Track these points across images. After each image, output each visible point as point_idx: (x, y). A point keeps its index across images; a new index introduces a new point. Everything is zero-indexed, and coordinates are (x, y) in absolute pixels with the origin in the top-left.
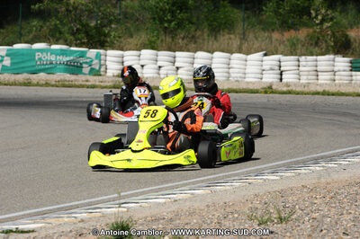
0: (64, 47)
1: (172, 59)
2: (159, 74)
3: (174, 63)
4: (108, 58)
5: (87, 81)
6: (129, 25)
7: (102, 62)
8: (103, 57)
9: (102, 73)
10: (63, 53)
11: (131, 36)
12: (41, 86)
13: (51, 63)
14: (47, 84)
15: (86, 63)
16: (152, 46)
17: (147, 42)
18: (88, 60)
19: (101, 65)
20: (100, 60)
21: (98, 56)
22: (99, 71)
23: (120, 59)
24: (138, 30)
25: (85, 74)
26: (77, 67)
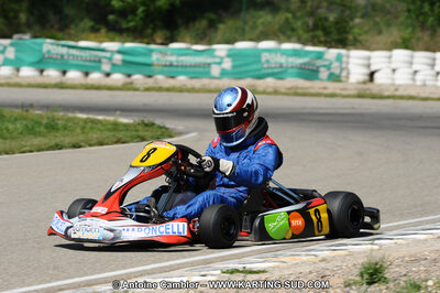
0: (297, 46)
1: (430, 62)
2: (414, 80)
3: (433, 66)
4: (351, 60)
5: (325, 88)
6: (378, 19)
7: (344, 65)
8: (344, 59)
9: (343, 79)
10: (296, 53)
11: (380, 32)
12: (269, 93)
13: (281, 66)
14: (276, 92)
15: (324, 66)
16: (406, 44)
17: (399, 40)
18: (327, 63)
19: (342, 70)
20: (341, 62)
21: (339, 58)
22: (339, 76)
23: (366, 62)
24: (389, 25)
25: (322, 80)
26: (313, 71)
